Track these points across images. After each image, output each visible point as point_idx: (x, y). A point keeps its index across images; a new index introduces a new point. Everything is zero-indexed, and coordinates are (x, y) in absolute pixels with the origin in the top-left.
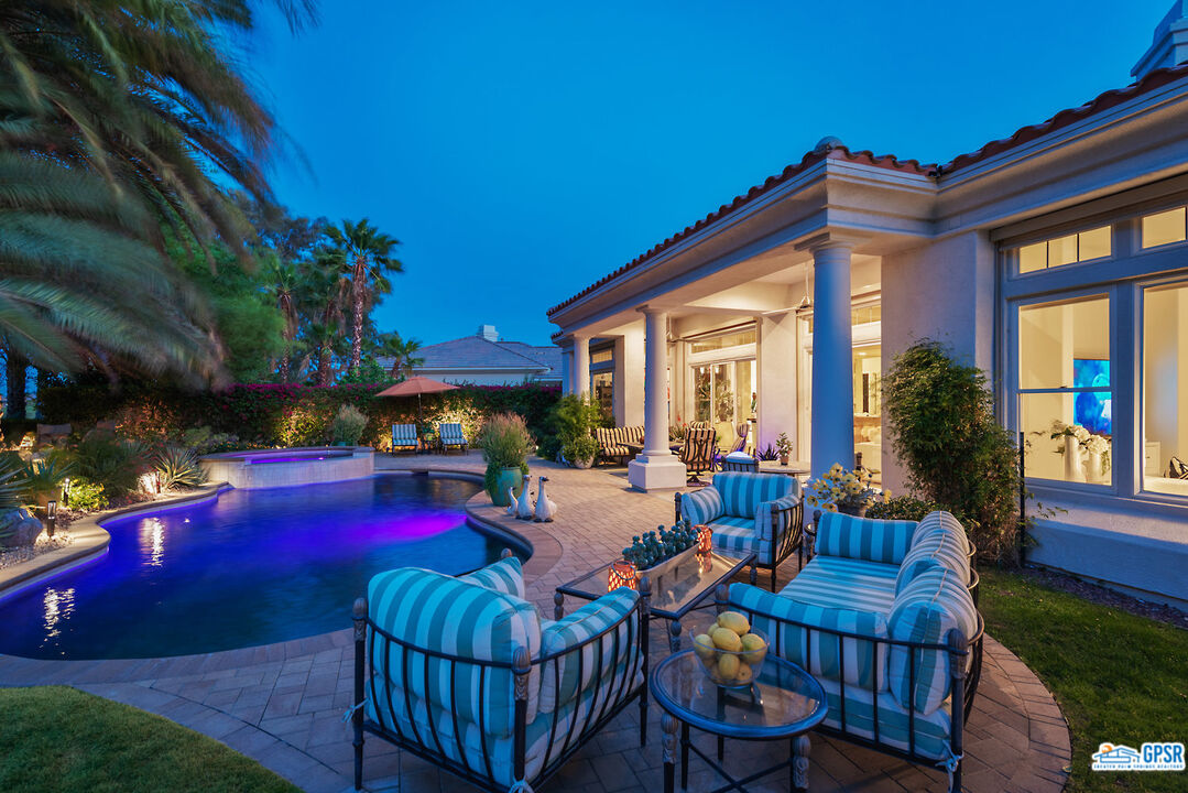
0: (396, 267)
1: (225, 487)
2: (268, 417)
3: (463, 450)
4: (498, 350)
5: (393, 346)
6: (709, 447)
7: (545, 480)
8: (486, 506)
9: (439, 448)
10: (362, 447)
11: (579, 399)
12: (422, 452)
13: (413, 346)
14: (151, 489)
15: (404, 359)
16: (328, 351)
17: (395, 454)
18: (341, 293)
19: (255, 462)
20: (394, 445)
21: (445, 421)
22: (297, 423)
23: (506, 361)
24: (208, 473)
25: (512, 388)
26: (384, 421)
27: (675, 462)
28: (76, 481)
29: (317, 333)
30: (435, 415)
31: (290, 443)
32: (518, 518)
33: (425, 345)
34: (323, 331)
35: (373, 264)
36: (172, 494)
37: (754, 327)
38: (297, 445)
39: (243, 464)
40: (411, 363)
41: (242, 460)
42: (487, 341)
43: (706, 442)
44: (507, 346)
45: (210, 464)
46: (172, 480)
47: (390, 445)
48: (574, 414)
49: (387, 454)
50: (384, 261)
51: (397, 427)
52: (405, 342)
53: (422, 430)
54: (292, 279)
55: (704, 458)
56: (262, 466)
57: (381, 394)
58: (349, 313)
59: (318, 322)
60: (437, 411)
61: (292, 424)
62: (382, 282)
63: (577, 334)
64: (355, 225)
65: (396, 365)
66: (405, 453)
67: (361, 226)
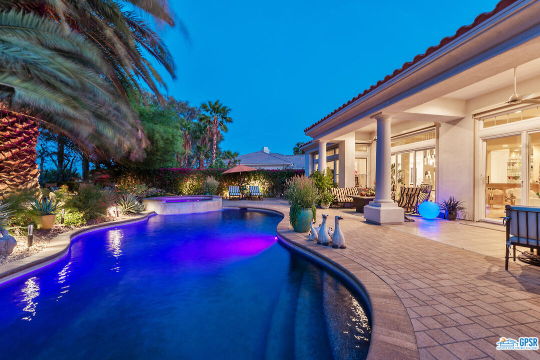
0: (230, 121)
1: (153, 214)
2: (177, 182)
3: (260, 198)
4: (271, 157)
5: (228, 155)
6: (416, 198)
7: (340, 218)
8: (290, 232)
9: (249, 197)
10: (216, 196)
11: (322, 173)
12: (242, 199)
13: (236, 154)
14: (113, 215)
15: (232, 160)
16: (202, 157)
17: (230, 199)
18: (208, 133)
19: (168, 202)
20: (230, 196)
21: (252, 185)
22: (190, 185)
23: (274, 161)
24: (146, 207)
25: (281, 171)
26: (225, 184)
27: (395, 207)
28: (69, 210)
29: (199, 148)
30: (247, 182)
31: (186, 194)
32: (319, 243)
33: (241, 154)
34: (201, 148)
35: (220, 120)
36: (125, 217)
37: (434, 129)
38: (189, 194)
39: (162, 202)
40: (236, 161)
41: (161, 201)
42: (265, 153)
43: (414, 195)
44: (274, 155)
45: (147, 203)
46: (125, 210)
47: (228, 196)
48: (320, 181)
49: (227, 199)
50: (225, 118)
51: (231, 187)
52: (233, 153)
53: (242, 189)
54: (189, 128)
55: (411, 205)
56: (170, 204)
57: (225, 173)
58: (211, 140)
59: (199, 144)
60: (248, 180)
61: (188, 185)
62: (224, 128)
63: (321, 140)
64: (213, 103)
65: (230, 162)
66: (234, 199)
67: (216, 103)
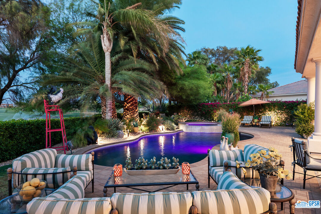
1: (181, 131)
2: (210, 112)
5: (261, 88)
14: (161, 129)
24: (179, 127)
28: (145, 126)
30: (263, 112)
31: (216, 120)
39: (186, 125)
40: (268, 93)
50: (255, 58)
51: (245, 117)
61: (216, 115)
62: (254, 66)
65: (262, 94)
67: (247, 49)
